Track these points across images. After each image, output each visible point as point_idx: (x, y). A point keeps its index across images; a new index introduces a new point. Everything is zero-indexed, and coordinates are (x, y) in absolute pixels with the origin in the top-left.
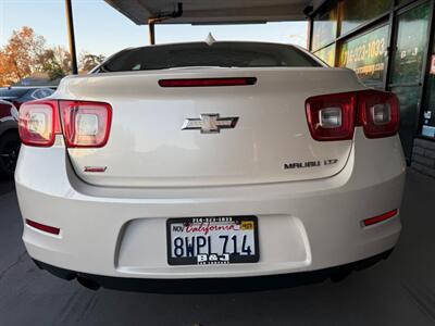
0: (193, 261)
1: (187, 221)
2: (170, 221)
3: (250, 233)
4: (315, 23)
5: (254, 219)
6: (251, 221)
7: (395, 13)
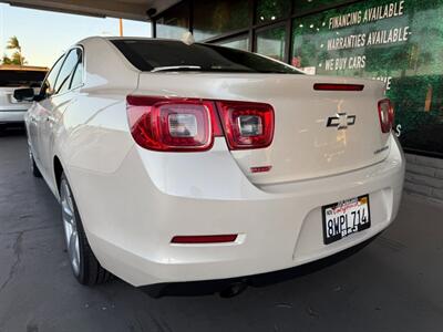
0: (338, 237)
1: (334, 206)
2: (324, 208)
3: (365, 206)
4: (158, 26)
5: (367, 196)
6: (364, 198)
7: (254, 30)
